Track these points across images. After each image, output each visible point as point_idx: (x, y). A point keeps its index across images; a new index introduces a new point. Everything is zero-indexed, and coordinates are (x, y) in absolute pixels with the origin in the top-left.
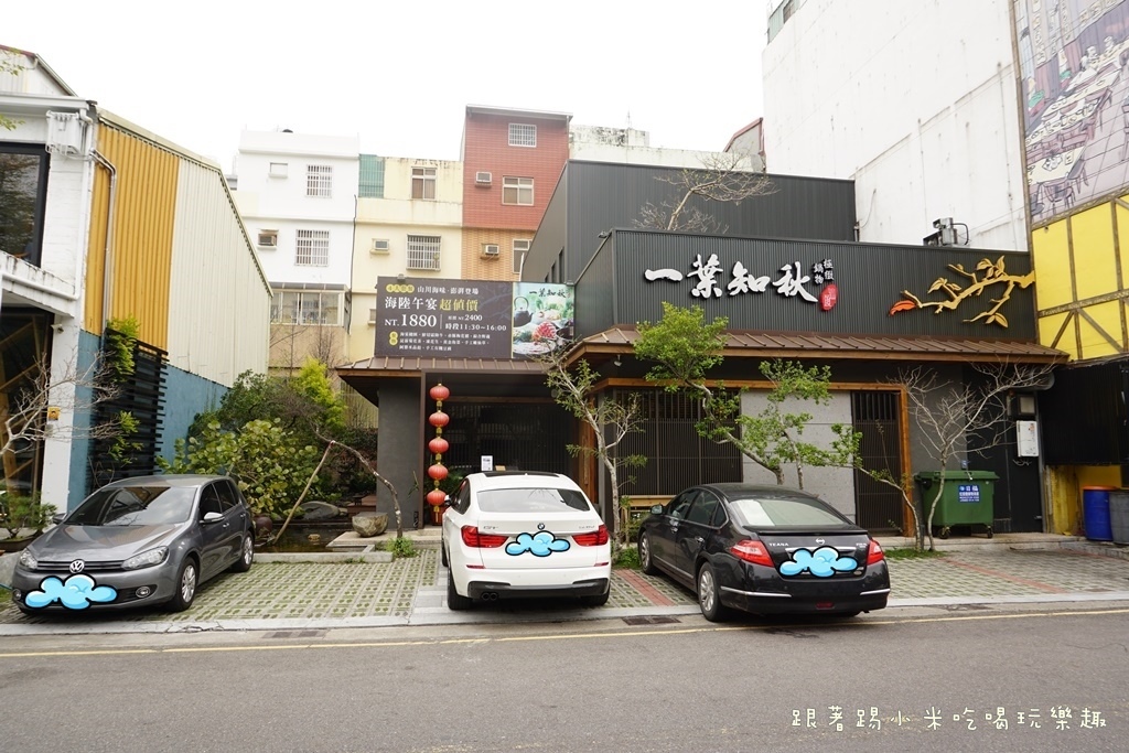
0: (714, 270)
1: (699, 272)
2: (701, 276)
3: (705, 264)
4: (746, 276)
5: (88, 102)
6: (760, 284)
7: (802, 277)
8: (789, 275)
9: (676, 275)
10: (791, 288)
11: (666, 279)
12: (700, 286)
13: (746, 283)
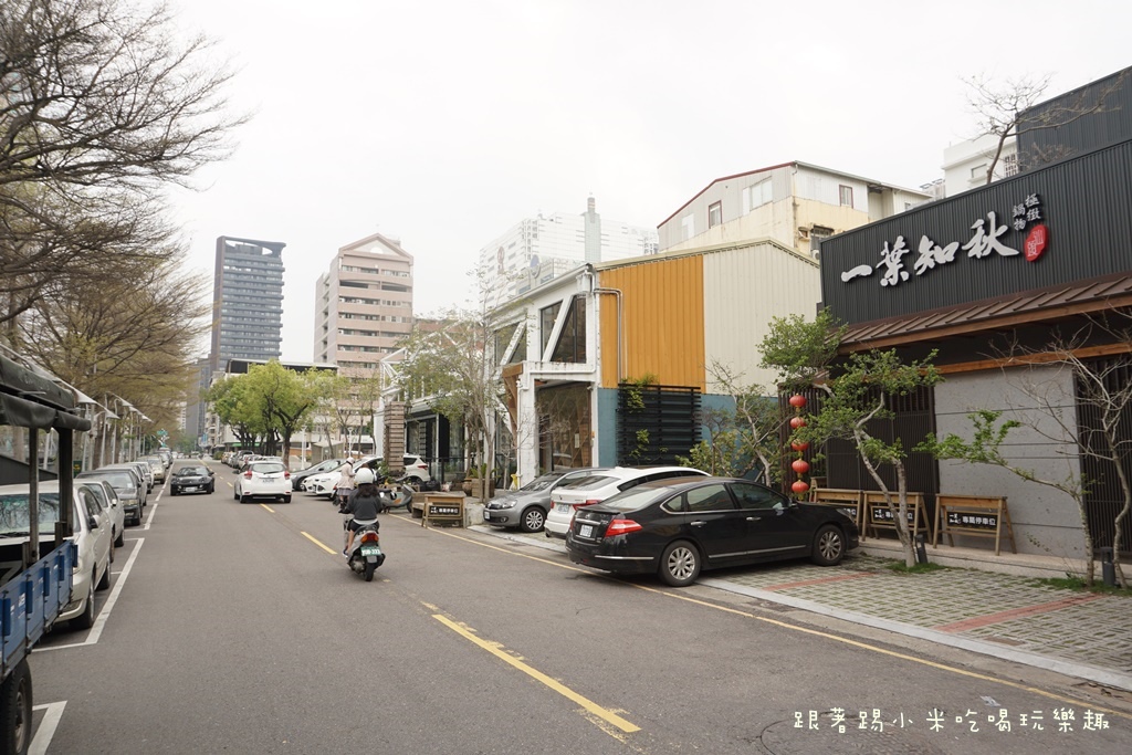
0: (901, 253)
1: (886, 261)
2: (888, 264)
3: (891, 249)
4: (932, 249)
5: (588, 265)
6: (946, 255)
7: (997, 228)
8: (981, 231)
9: (865, 270)
10: (984, 246)
11: (858, 277)
12: (887, 275)
13: (932, 257)
